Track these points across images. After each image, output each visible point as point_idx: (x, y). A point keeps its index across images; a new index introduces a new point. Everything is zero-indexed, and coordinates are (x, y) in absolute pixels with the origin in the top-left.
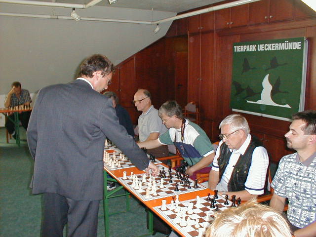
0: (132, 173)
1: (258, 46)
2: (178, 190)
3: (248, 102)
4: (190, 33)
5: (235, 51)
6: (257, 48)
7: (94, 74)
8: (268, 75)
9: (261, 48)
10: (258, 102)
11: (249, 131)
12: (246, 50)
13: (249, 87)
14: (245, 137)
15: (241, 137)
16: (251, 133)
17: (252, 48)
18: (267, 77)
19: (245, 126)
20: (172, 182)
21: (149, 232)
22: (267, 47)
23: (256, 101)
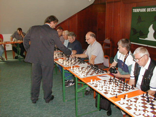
0: (95, 80)
1: (147, 9)
2: (124, 91)
3: (140, 39)
4: (107, 2)
5: (133, 12)
6: (146, 10)
7: (51, 22)
8: (152, 25)
9: (149, 10)
10: (146, 39)
11: (149, 55)
12: (140, 11)
13: (140, 31)
14: (148, 59)
15: (146, 58)
16: (150, 56)
17: (144, 10)
18: (151, 26)
19: (147, 53)
20: (118, 86)
21: (97, 109)
22: (152, 10)
23: (145, 38)
